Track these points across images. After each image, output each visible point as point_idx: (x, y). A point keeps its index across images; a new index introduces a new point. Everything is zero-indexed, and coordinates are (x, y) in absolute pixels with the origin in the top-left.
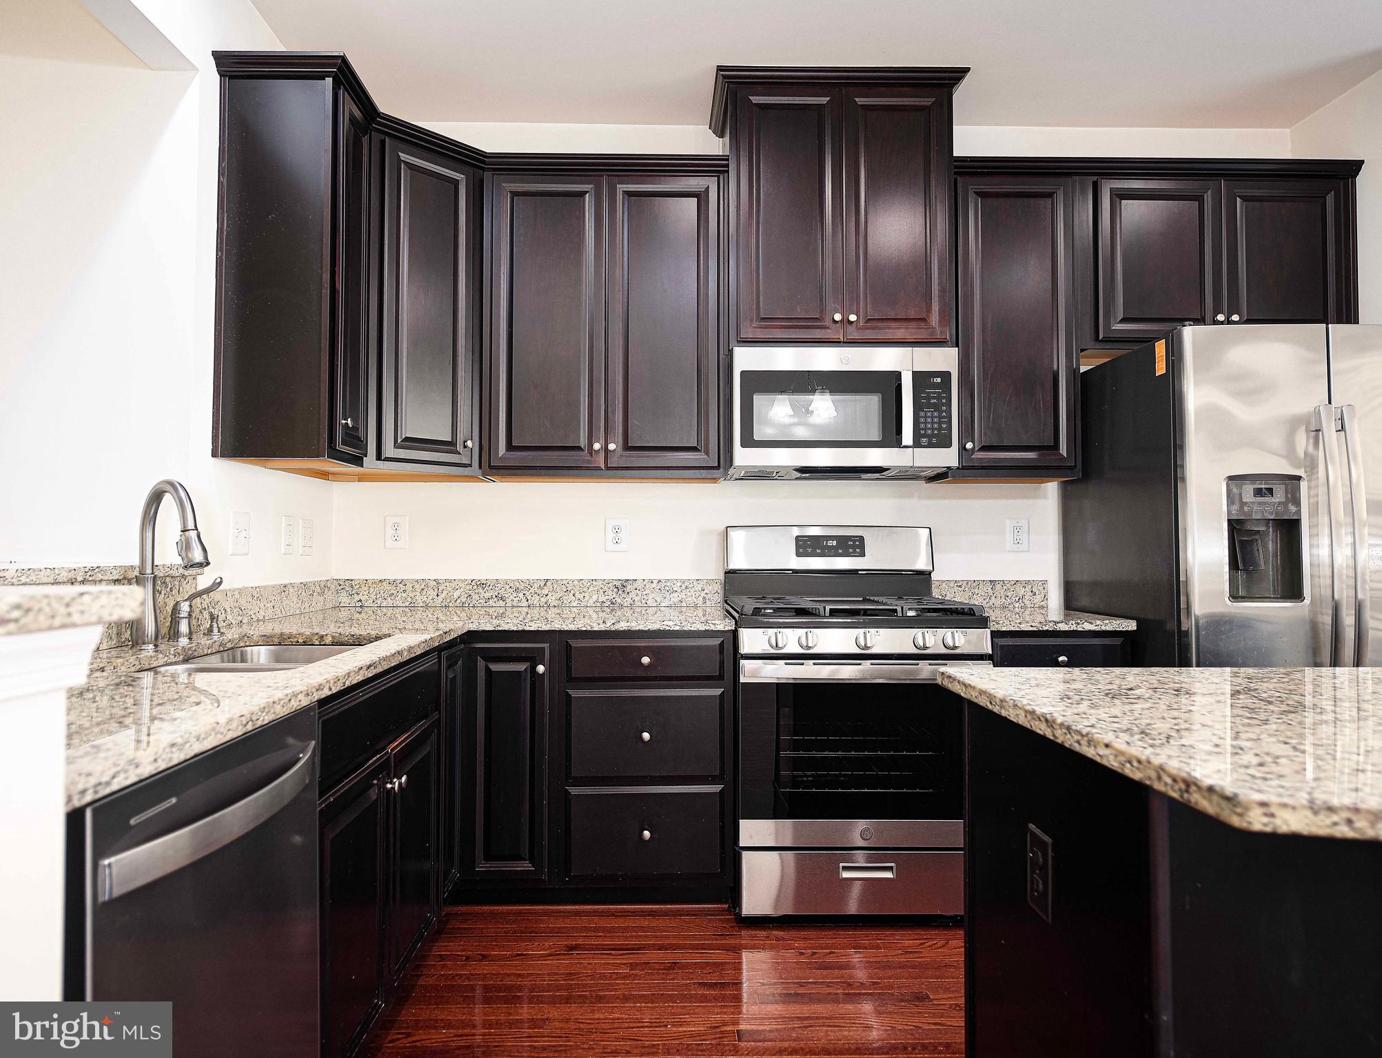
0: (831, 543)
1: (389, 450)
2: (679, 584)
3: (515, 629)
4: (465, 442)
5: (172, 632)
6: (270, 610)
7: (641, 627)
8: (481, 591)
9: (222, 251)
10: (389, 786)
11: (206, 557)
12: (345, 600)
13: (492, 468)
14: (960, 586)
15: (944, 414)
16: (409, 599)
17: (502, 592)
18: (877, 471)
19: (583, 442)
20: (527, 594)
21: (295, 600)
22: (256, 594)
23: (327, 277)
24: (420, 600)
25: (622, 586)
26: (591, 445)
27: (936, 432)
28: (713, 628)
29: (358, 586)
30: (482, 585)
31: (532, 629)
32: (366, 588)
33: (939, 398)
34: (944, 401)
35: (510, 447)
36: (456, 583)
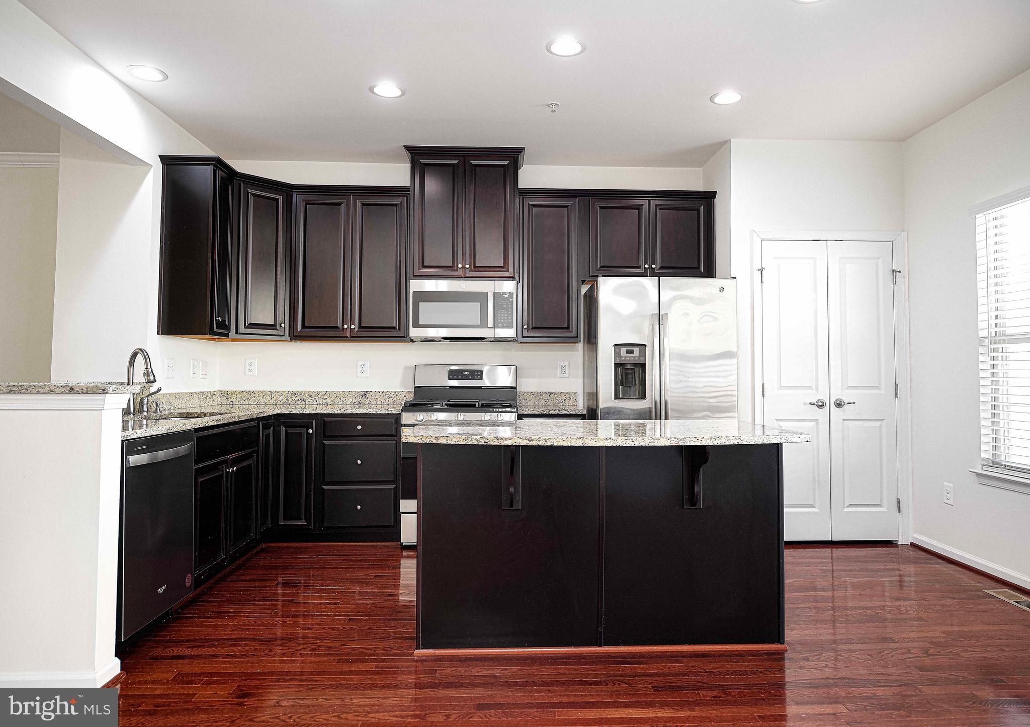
0: (466, 373)
1: (242, 329)
2: (393, 394)
3: (299, 413)
4: (281, 324)
5: (140, 411)
6: (184, 404)
7: (357, 412)
8: (293, 396)
9: (162, 243)
10: (228, 470)
11: (155, 379)
12: (224, 401)
13: (295, 336)
14: (534, 395)
15: (510, 312)
16: (257, 401)
17: (304, 397)
18: (480, 339)
19: (339, 324)
20: (317, 398)
21: (197, 400)
22: (178, 396)
23: (210, 254)
24: (262, 401)
25: (364, 394)
26: (343, 325)
27: (506, 321)
28: (390, 412)
29: (231, 394)
30: (294, 394)
31: (306, 413)
32: (235, 395)
33: (507, 305)
34: (510, 306)
35: (303, 326)
36: (280, 393)
